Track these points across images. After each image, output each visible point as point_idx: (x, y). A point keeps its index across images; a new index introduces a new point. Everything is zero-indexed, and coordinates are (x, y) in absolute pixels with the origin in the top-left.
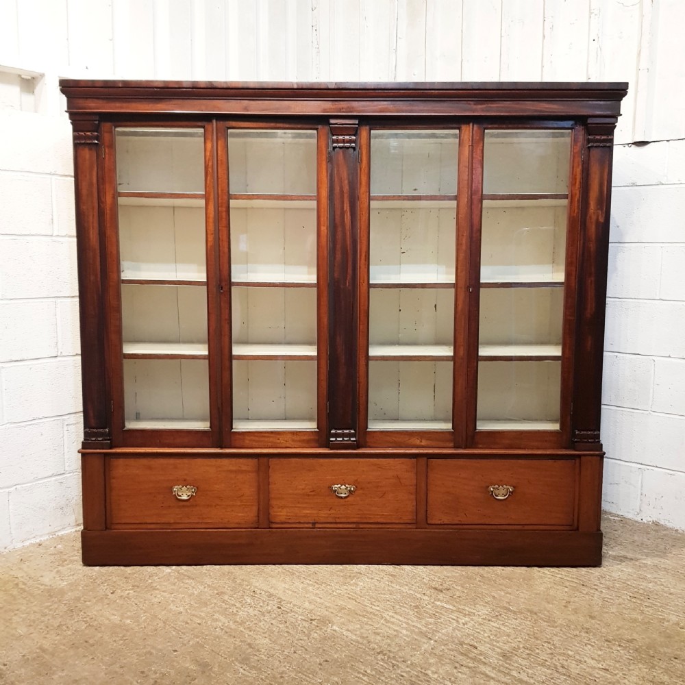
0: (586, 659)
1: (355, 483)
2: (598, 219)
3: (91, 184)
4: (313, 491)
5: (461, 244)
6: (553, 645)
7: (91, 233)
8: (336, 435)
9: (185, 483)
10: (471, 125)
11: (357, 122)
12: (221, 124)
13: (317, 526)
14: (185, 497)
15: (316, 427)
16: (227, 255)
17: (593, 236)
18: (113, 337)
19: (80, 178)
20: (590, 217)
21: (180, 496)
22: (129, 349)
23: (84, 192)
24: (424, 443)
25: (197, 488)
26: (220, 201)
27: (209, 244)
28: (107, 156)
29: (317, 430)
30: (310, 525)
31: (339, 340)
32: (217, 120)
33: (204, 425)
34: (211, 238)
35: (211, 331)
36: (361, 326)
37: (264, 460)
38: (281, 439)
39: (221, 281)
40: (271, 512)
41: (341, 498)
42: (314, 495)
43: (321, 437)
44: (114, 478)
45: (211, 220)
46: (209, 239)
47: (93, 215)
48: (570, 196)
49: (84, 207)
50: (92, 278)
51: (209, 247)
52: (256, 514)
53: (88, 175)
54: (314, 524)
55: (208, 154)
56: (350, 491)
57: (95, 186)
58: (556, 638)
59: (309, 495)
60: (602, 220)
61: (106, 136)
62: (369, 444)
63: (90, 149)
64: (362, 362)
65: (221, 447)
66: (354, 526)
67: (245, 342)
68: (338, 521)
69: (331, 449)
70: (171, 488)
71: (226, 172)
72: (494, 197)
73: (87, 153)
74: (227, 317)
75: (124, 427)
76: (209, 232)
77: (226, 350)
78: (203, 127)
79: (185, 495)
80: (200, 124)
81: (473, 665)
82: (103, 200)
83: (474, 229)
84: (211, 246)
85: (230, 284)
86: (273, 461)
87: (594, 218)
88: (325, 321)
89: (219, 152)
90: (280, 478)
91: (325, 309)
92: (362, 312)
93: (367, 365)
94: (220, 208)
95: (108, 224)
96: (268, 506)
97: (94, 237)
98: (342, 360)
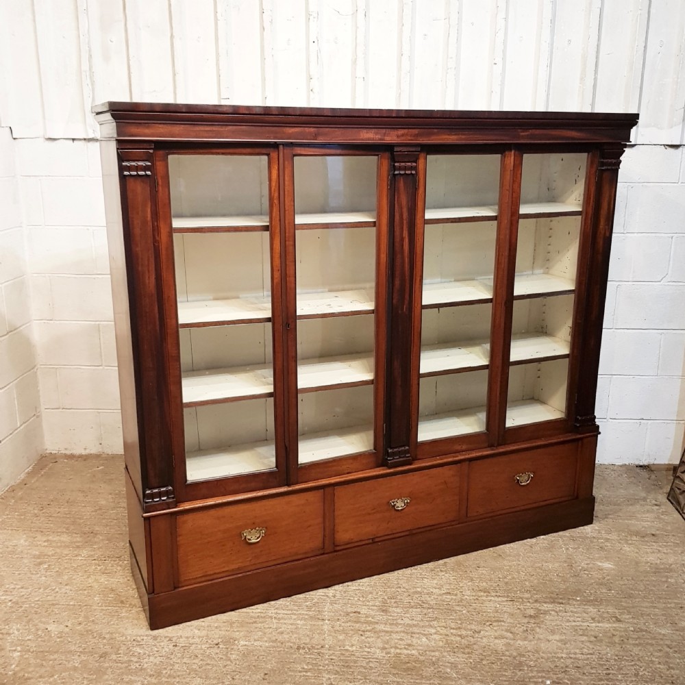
1: (410, 496)
2: (605, 233)
3: (145, 222)
4: (374, 509)
5: (499, 263)
7: (147, 278)
8: (393, 454)
9: (253, 526)
10: (513, 152)
11: (419, 149)
12: (288, 151)
13: (377, 540)
14: (254, 540)
15: (372, 448)
17: (601, 250)
18: (173, 388)
20: (600, 233)
21: (249, 539)
23: (137, 231)
25: (266, 528)
26: (287, 234)
27: (275, 281)
28: (160, 188)
29: (374, 451)
30: (371, 541)
31: (396, 364)
32: (283, 148)
33: (270, 466)
34: (277, 275)
35: (277, 370)
36: (414, 348)
37: (329, 490)
38: (344, 466)
39: (287, 317)
40: (336, 536)
41: (398, 510)
42: (374, 513)
43: (379, 457)
44: (180, 536)
45: (277, 256)
46: (275, 276)
47: (149, 257)
48: (584, 214)
49: (138, 249)
51: (275, 284)
52: (322, 541)
53: (140, 213)
54: (373, 539)
55: (274, 184)
56: (406, 503)
57: (150, 223)
59: (369, 514)
60: (608, 235)
61: (160, 166)
62: (419, 457)
63: (143, 183)
64: (414, 382)
65: (289, 485)
66: (407, 533)
68: (394, 532)
69: (390, 468)
70: (240, 535)
71: (292, 204)
72: (526, 216)
73: (139, 187)
74: (294, 354)
75: (186, 480)
76: (274, 268)
77: (292, 385)
78: (268, 155)
79: (254, 537)
80: (264, 151)
82: (157, 238)
83: (512, 248)
84: (277, 282)
85: (296, 318)
86: (338, 490)
87: (603, 232)
89: (286, 183)
90: (345, 502)
92: (416, 334)
93: (418, 383)
94: (287, 243)
95: (164, 266)
96: (333, 532)
97: (150, 281)
98: (400, 383)
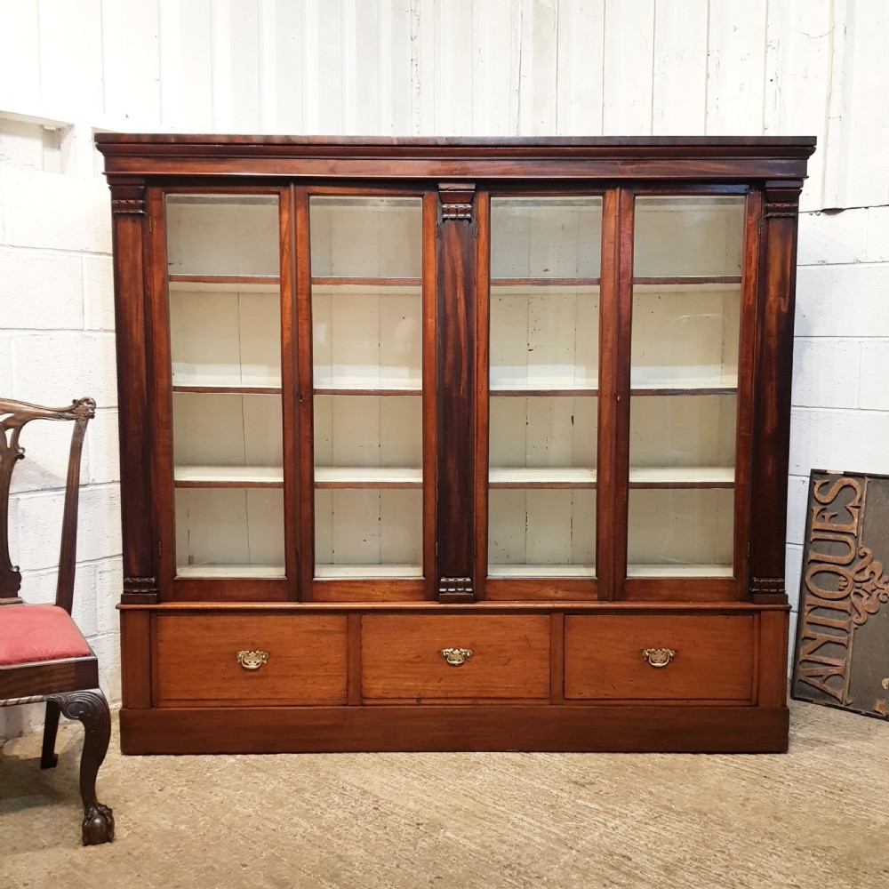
0: (771, 873)
1: (472, 646)
2: (780, 308)
3: (135, 265)
4: (418, 657)
5: (606, 340)
6: (729, 855)
7: (135, 328)
8: (447, 585)
9: (253, 647)
10: (618, 190)
11: (473, 187)
12: (301, 189)
13: (423, 702)
14: (253, 666)
15: (421, 574)
16: (309, 356)
17: (774, 331)
18: (162, 460)
19: (120, 257)
20: (771, 307)
21: (247, 664)
22: (182, 475)
23: (126, 275)
24: (560, 594)
25: (269, 654)
26: (299, 287)
27: (285, 341)
28: (155, 229)
29: (423, 578)
30: (414, 702)
31: (451, 464)
32: (295, 185)
33: (277, 573)
34: (287, 334)
35: (287, 452)
36: (479, 445)
37: (354, 617)
38: (378, 591)
39: (299, 387)
40: (364, 683)
41: (454, 665)
42: (419, 662)
43: (429, 588)
44: (161, 641)
45: (288, 311)
46: (285, 336)
47: (137, 305)
48: (743, 280)
49: (127, 295)
50: (136, 385)
51: (285, 344)
52: (344, 687)
53: (130, 255)
54: (419, 699)
55: (284, 227)
56: (465, 657)
57: (140, 268)
58: (731, 846)
59: (412, 662)
60: (784, 309)
61: (154, 205)
62: (489, 596)
63: (134, 222)
64: (479, 490)
65: (300, 601)
66: (471, 702)
67: (330, 465)
68: (450, 695)
69: (441, 603)
70: (236, 654)
71: (307, 250)
72: (647, 281)
73: (129, 227)
74: (308, 433)
75: (175, 575)
76: (285, 326)
77: (307, 476)
78: (278, 193)
79: (253, 662)
80: (273, 189)
81: (627, 882)
82: (150, 285)
83: (623, 321)
84: (287, 344)
85: (313, 392)
86: (366, 618)
87: (775, 307)
88: (433, 438)
89: (299, 225)
90: (375, 641)
91: (432, 423)
92: (480, 426)
93: (487, 495)
94: (299, 296)
95: (156, 317)
96: (360, 677)
97: (138, 333)
98: (456, 489)
